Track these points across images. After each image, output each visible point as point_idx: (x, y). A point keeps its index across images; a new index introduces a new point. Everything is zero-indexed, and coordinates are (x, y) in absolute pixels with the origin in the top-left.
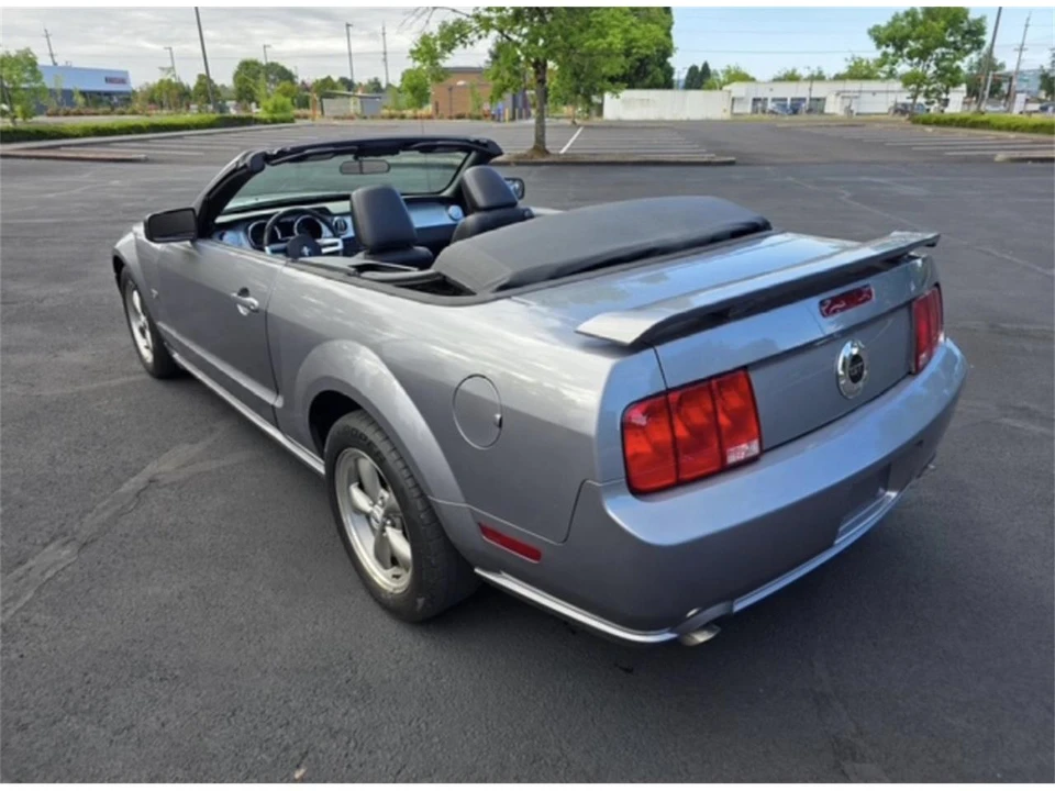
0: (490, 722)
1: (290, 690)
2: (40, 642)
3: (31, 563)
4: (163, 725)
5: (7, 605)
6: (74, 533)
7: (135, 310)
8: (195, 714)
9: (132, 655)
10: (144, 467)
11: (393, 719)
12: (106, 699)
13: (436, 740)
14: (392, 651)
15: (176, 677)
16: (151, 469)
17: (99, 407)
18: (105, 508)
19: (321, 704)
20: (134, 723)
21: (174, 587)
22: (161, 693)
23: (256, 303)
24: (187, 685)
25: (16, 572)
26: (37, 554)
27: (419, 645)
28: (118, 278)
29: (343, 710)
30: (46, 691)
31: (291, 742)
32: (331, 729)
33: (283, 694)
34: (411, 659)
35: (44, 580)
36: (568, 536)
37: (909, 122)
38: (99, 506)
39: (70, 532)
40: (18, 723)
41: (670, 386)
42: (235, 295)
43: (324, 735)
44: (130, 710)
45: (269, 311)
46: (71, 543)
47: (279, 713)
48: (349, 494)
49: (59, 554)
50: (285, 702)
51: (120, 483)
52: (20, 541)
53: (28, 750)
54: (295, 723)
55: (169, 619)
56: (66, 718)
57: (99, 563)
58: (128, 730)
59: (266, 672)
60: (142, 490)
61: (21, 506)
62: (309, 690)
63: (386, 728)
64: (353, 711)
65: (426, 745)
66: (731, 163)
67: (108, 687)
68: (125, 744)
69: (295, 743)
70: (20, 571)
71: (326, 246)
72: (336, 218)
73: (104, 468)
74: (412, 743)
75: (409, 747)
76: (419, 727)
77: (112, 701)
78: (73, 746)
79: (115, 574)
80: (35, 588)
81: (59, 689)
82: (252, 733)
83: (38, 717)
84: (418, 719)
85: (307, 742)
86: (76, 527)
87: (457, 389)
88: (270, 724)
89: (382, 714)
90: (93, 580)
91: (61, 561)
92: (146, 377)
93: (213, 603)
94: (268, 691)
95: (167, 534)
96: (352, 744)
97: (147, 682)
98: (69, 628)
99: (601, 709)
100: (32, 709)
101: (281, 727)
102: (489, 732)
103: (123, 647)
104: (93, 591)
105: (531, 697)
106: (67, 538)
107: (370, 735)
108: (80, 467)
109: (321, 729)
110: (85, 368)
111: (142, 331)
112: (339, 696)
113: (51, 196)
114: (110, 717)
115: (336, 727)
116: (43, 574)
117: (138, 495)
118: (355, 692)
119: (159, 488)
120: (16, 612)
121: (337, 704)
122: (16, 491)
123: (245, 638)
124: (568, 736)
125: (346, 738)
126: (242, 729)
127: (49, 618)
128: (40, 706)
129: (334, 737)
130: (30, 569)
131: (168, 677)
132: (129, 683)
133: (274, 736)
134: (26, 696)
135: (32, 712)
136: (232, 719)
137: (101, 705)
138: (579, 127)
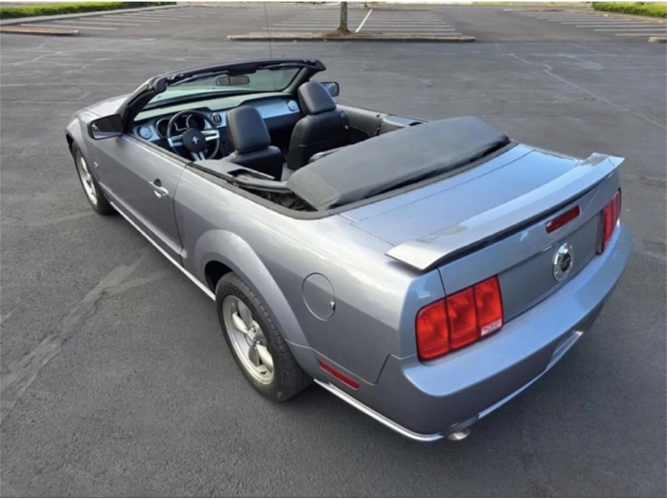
0: (324, 471)
1: (200, 447)
2: (44, 412)
3: (32, 354)
4: (125, 470)
5: (21, 384)
6: (58, 332)
7: (83, 169)
8: (144, 463)
9: (101, 421)
10: (98, 283)
11: (265, 468)
12: (88, 452)
13: (291, 483)
14: (262, 420)
15: (130, 437)
16: (102, 284)
17: (65, 236)
18: (76, 313)
19: (221, 457)
20: (107, 469)
21: (124, 371)
22: (121, 448)
23: (166, 191)
24: (138, 442)
25: (24, 360)
26: (36, 346)
27: (278, 415)
28: (71, 147)
29: (234, 462)
30: (51, 446)
31: (203, 483)
32: (227, 475)
33: (197, 449)
34: (274, 426)
35: (43, 366)
36: (378, 380)
37: (593, 9)
38: (72, 311)
39: (55, 331)
40: (35, 469)
41: (448, 293)
42: (152, 183)
43: (224, 478)
44: (104, 460)
45: (176, 199)
46: (57, 339)
47: (195, 463)
48: (232, 318)
49: (50, 348)
50: (198, 455)
51: (83, 295)
52: (24, 337)
53: (44, 487)
54: (205, 469)
55: (123, 396)
56: (65, 465)
57: (75, 354)
58: (104, 474)
59: (185, 433)
60: (98, 300)
61: (22, 312)
62: (212, 447)
63: (261, 474)
64: (240, 462)
65: (286, 487)
66: (472, 41)
67: (88, 444)
68: (103, 483)
69: (206, 484)
70: (26, 359)
71: (208, 136)
72: (214, 114)
73: (73, 284)
74: (277, 485)
75: (275, 487)
76: (280, 474)
77: (92, 453)
78: (71, 485)
79: (86, 362)
80: (37, 372)
81: (59, 445)
82: (179, 477)
83: (48, 464)
84: (280, 469)
85: (213, 484)
86: (59, 328)
87: (305, 279)
88: (190, 470)
89: (258, 465)
90: (73, 366)
91: (52, 352)
92: (93, 213)
93: (149, 384)
94: (187, 447)
95: (116, 332)
96: (241, 485)
97: (113, 440)
98: (61, 401)
99: (392, 463)
100: (44, 458)
101: (196, 473)
102: (324, 478)
103: (96, 415)
104: (74, 374)
105: (348, 454)
106: (54, 335)
107: (251, 479)
108: (57, 282)
109: (222, 474)
110: (53, 205)
111: (89, 183)
112: (231, 451)
113: (18, 64)
114: (92, 465)
115: (230, 473)
116: (41, 362)
117: (95, 303)
118: (241, 449)
119: (109, 298)
120: (27, 389)
121: (230, 457)
122: (18, 300)
123: (171, 410)
124: (372, 481)
125: (237, 481)
126: (173, 474)
127: (48, 394)
128: (48, 456)
129: (229, 479)
130: (32, 358)
131: (126, 437)
132: (102, 441)
133: (193, 479)
134: (39, 449)
135: (44, 461)
136: (167, 467)
137: (85, 456)
138: (369, 9)
